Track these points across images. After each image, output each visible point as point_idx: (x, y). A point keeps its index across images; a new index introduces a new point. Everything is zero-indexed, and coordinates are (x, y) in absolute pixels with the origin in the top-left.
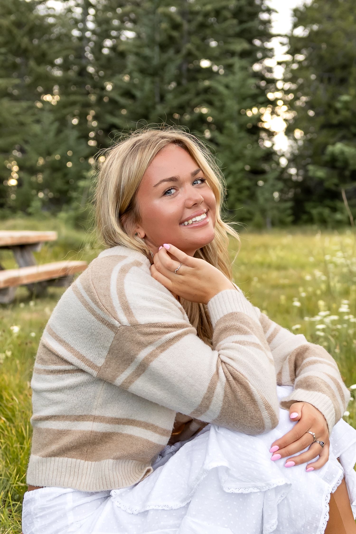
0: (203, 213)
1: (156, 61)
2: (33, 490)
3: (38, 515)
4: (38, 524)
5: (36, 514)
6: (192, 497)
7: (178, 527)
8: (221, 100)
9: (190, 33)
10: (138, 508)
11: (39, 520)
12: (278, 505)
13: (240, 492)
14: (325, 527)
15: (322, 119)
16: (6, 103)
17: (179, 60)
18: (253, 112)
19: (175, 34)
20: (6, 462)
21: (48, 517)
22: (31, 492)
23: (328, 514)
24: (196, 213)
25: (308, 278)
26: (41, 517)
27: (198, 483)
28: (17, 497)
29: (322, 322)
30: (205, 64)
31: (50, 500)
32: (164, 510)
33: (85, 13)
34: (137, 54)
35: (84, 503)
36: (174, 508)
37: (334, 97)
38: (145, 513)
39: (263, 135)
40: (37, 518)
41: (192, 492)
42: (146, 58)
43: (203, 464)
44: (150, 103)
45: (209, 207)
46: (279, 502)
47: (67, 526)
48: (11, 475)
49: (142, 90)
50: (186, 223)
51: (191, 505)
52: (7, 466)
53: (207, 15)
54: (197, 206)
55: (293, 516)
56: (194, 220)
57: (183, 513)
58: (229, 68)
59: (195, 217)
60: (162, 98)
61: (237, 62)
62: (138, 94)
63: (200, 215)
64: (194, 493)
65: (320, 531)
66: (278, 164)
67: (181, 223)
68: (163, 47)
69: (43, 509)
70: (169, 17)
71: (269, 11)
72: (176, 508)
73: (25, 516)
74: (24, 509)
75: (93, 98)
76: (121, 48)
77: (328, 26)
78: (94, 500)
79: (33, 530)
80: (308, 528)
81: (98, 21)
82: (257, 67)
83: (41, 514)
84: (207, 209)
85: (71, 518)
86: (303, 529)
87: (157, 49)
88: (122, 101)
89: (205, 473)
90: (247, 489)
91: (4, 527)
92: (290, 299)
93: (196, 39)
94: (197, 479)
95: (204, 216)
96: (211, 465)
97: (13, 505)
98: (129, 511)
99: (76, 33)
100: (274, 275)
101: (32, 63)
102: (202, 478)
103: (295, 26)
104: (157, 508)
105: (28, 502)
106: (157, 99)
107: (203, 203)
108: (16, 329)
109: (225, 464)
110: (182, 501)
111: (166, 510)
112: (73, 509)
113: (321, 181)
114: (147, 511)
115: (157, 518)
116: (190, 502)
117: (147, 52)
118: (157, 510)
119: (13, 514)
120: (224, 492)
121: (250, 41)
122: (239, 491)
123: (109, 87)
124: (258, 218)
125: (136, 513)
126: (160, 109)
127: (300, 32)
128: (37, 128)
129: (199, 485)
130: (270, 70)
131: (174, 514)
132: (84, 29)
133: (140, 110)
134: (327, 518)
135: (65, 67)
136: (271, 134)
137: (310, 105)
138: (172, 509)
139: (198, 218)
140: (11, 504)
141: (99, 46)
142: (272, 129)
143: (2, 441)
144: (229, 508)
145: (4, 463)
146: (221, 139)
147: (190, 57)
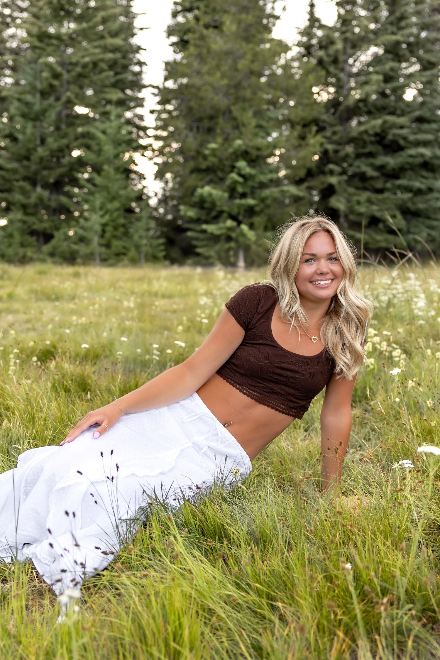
0: (328, 280)
1: (37, 108)
8: (98, 144)
9: (69, 83)
15: (192, 164)
17: (59, 106)
18: (127, 156)
19: (55, 83)
30: (81, 110)
34: (19, 100)
37: (203, 144)
39: (134, 177)
42: (27, 104)
44: (31, 146)
49: (24, 133)
53: (85, 66)
56: (319, 282)
58: (106, 114)
60: (43, 141)
61: (113, 110)
62: (20, 137)
66: (148, 204)
68: (44, 94)
70: (49, 66)
71: (140, 64)
77: (197, 81)
82: (128, 115)
84: (333, 278)
87: (38, 96)
93: (74, 88)
103: (166, 79)
106: (38, 142)
107: (330, 273)
117: (29, 98)
121: (123, 91)
124: (133, 253)
126: (41, 152)
127: (170, 84)
130: (141, 118)
133: (23, 152)
136: (142, 177)
137: (181, 151)
139: (322, 282)
146: (98, 180)
147: (70, 104)
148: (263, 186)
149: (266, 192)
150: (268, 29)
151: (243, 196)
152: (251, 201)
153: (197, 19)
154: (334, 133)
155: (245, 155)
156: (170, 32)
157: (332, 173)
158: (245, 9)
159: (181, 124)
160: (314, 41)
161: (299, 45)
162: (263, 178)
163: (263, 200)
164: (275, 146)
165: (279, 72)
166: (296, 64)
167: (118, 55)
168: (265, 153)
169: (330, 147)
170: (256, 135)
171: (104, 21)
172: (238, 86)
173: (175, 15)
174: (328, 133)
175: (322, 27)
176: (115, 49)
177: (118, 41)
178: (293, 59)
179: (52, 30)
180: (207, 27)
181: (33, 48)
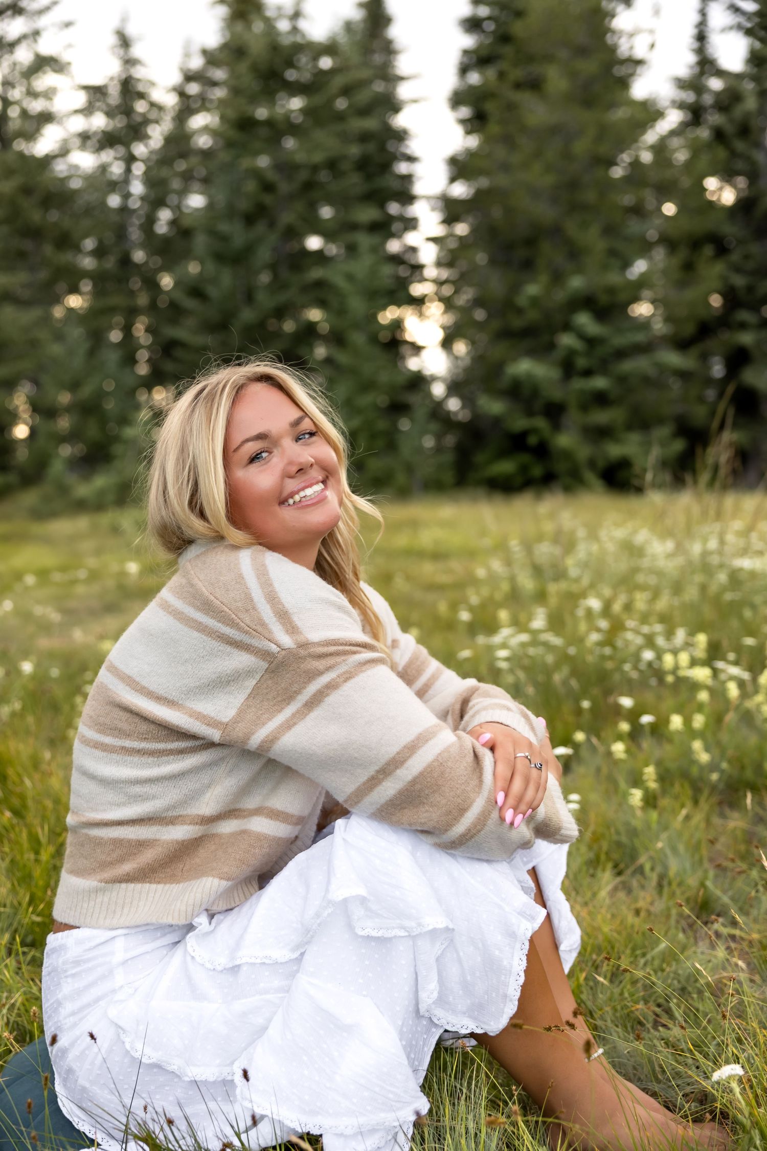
0: (317, 483)
1: (238, 241)
2: (63, 931)
3: (69, 973)
4: (67, 987)
5: (66, 971)
6: (308, 943)
7: (288, 991)
9: (290, 197)
10: (223, 961)
11: (69, 980)
12: (437, 960)
13: (380, 934)
14: (518, 994)
15: (496, 325)
16: (9, 312)
17: (273, 238)
18: (388, 315)
19: (268, 199)
20: (13, 885)
21: (83, 976)
22: (60, 935)
23: (522, 974)
24: (303, 485)
25: (481, 572)
26: (73, 975)
27: (318, 921)
28: (29, 939)
29: (504, 646)
30: (314, 243)
31: (90, 949)
32: (264, 963)
33: (128, 170)
35: (141, 954)
36: (280, 960)
37: (515, 288)
38: (235, 969)
39: (404, 350)
40: (66, 977)
41: (309, 936)
42: (224, 238)
43: (327, 890)
45: (326, 473)
46: (439, 952)
47: (114, 991)
48: (20, 904)
49: (218, 286)
50: (291, 501)
51: (306, 957)
52: (13, 890)
53: (315, 168)
54: (305, 473)
55: (469, 978)
56: (302, 494)
57: (295, 968)
58: (352, 249)
59: (303, 489)
60: (249, 297)
61: (364, 240)
62: (211, 291)
63: (310, 486)
64: (312, 937)
65: (511, 1000)
66: (429, 395)
67: (283, 502)
68: (250, 219)
69: (77, 963)
70: (256, 174)
71: (411, 159)
72: (283, 960)
73: (49, 974)
74: (46, 962)
75: (143, 300)
76: (186, 222)
77: (502, 180)
78: (158, 948)
79: (60, 996)
80: (494, 995)
81: (150, 180)
82: (394, 246)
83: (74, 971)
84: (324, 476)
85: (119, 978)
86: (486, 996)
87: (240, 223)
88: (190, 303)
89: (330, 905)
90: (390, 931)
91: (10, 991)
92: (454, 607)
93: (299, 206)
94: (318, 915)
95: (319, 487)
96: (339, 893)
97: (24, 953)
98: (208, 966)
99: (114, 201)
100: (428, 569)
101: (48, 250)
102: (325, 914)
103: (453, 180)
104: (253, 960)
105: (54, 950)
106: (242, 298)
107: (315, 466)
108: (27, 667)
109: (362, 891)
110: (293, 950)
111: (267, 964)
112: (125, 962)
113: (497, 421)
114: (239, 966)
115: (253, 976)
116: (305, 952)
117: (224, 227)
118: (253, 964)
119: (24, 967)
120: (356, 935)
121: (382, 205)
122: (379, 932)
123: (167, 281)
124: (401, 478)
125: (219, 968)
126: (247, 315)
127: (460, 190)
128: (56, 349)
129: (319, 925)
130: (413, 250)
131: (280, 971)
132: (127, 196)
133: (217, 317)
134: (522, 980)
135: (99, 253)
136: (417, 349)
137: (478, 302)
138: (277, 962)
139: (309, 492)
140: (20, 952)
141: (151, 220)
142: (420, 343)
143: (7, 849)
144: (367, 963)
145: (9, 885)
146: (343, 358)
147: (294, 234)
148: (622, 354)
149: (628, 366)
150: (624, 83)
151: (588, 373)
152: (600, 383)
153: (501, 75)
154: (747, 257)
155: (587, 302)
156: (457, 100)
157: (743, 326)
158: (582, 52)
159: (481, 258)
160: (708, 100)
161: (681, 106)
162: (619, 341)
163: (622, 380)
164: (642, 283)
165: (646, 157)
166: (675, 142)
167: (371, 147)
168: (622, 297)
169: (739, 281)
170: (605, 267)
171: (346, 91)
172: (573, 185)
173: (464, 70)
174: (735, 257)
175: (720, 73)
176: (364, 137)
177: (370, 124)
178: (673, 133)
179: (262, 113)
180: (518, 86)
181: (230, 144)
